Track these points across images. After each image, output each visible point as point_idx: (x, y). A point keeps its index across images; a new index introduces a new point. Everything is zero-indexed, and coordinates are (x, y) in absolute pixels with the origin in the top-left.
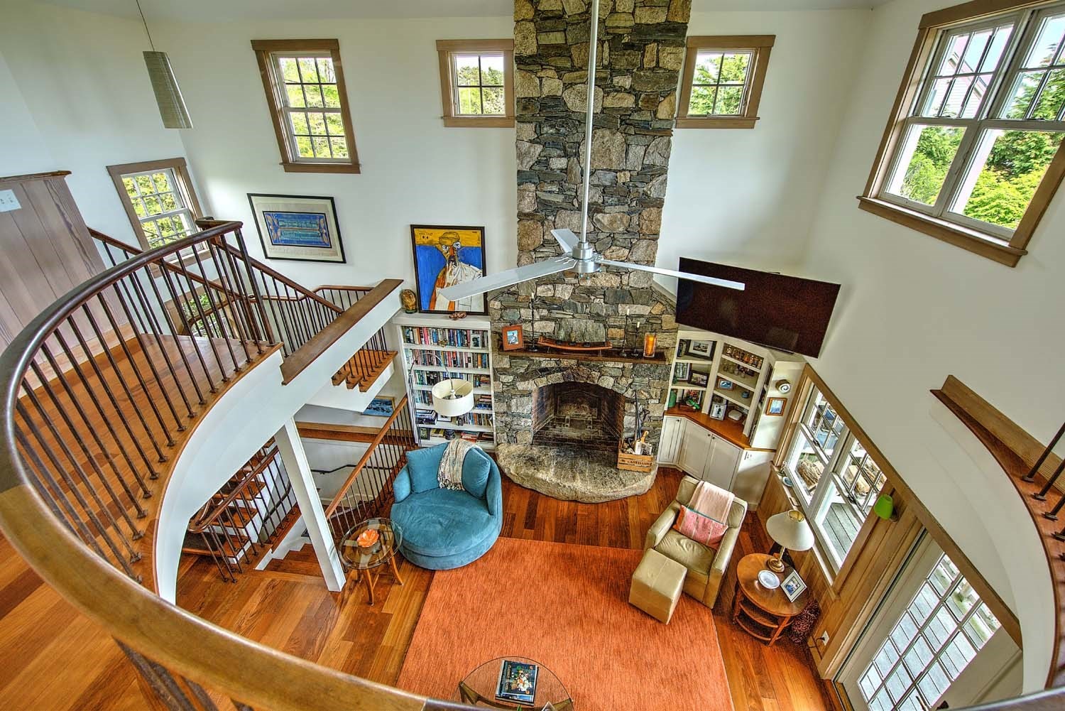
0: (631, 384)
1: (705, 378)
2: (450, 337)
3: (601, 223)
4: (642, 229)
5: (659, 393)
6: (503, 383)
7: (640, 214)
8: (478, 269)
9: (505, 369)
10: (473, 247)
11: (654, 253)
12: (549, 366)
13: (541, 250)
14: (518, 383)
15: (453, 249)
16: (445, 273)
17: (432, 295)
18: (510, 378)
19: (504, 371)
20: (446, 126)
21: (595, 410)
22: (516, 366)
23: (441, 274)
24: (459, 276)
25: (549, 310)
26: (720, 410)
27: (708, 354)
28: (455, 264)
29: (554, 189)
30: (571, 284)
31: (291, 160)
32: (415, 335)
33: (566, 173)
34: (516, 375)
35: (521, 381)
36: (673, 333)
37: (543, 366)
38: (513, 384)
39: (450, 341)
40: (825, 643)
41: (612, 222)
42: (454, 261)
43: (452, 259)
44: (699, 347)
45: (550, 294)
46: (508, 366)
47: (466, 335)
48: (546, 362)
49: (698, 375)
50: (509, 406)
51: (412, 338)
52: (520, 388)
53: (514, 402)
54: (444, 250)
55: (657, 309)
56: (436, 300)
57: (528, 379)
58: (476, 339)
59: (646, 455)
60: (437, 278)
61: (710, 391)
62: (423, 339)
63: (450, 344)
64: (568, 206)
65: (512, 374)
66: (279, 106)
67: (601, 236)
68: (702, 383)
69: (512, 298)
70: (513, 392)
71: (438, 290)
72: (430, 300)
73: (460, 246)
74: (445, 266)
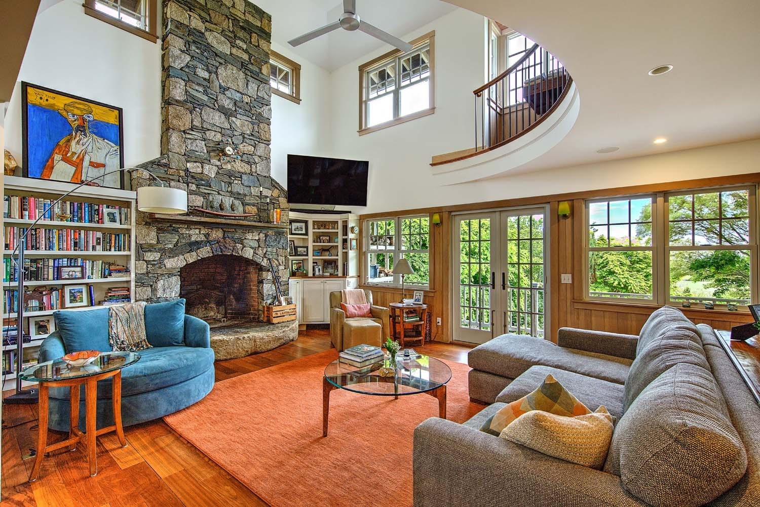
0: (266, 253)
1: (305, 249)
2: (73, 212)
3: (235, 124)
4: (261, 135)
5: (284, 259)
6: (148, 262)
7: (258, 125)
8: (113, 145)
9: (151, 245)
10: (108, 123)
11: (269, 153)
12: (199, 239)
13: (190, 132)
14: (166, 261)
15: (84, 120)
16: (69, 141)
17: (48, 161)
18: (157, 256)
19: (151, 248)
20: (87, 13)
21: (222, 308)
22: (164, 241)
23: (63, 141)
24: (90, 148)
25: (197, 185)
26: (319, 269)
27: (304, 232)
28: (85, 135)
29: (200, 90)
30: (216, 166)
32: (13, 207)
33: (209, 82)
34: (163, 251)
35: (170, 257)
36: (287, 212)
37: (193, 239)
38: (161, 261)
39: (72, 217)
40: (440, 324)
41: (242, 126)
42: (84, 131)
43: (81, 129)
44: (298, 228)
45: (199, 170)
46: (154, 242)
47: (98, 210)
48: (196, 234)
49: (301, 249)
50: (154, 290)
52: (168, 265)
53: (160, 284)
54: (71, 118)
55: (276, 193)
56: (53, 168)
57: (177, 255)
58: (113, 214)
59: (290, 304)
60: (58, 144)
61: (311, 258)
62: (26, 213)
63: (72, 221)
64: (211, 105)
65: (160, 250)
67: (236, 133)
68: (304, 254)
69: (162, 170)
70: (160, 272)
71: (57, 157)
72: (44, 167)
73: (91, 119)
74: (71, 134)
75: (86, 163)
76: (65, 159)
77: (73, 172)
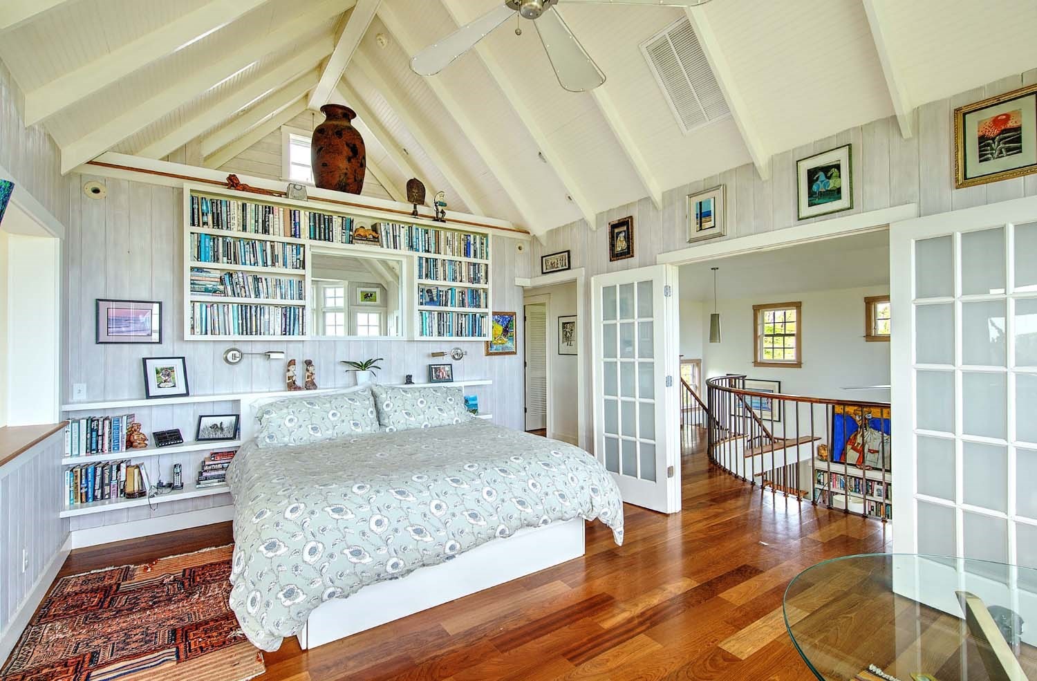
2: (855, 486)
8: (886, 435)
10: (882, 419)
15: (865, 418)
16: (856, 435)
20: (867, 341)
23: (853, 435)
24: (869, 438)
28: (866, 429)
31: (759, 360)
32: (824, 478)
39: (856, 489)
42: (865, 427)
43: (864, 425)
47: (871, 486)
51: (822, 481)
54: (858, 419)
58: (880, 490)
60: (849, 439)
62: (832, 483)
63: (855, 491)
66: (759, 333)
71: (849, 447)
72: (842, 454)
73: (870, 417)
74: (857, 431)
75: (866, 451)
76: (854, 449)
77: (858, 457)
